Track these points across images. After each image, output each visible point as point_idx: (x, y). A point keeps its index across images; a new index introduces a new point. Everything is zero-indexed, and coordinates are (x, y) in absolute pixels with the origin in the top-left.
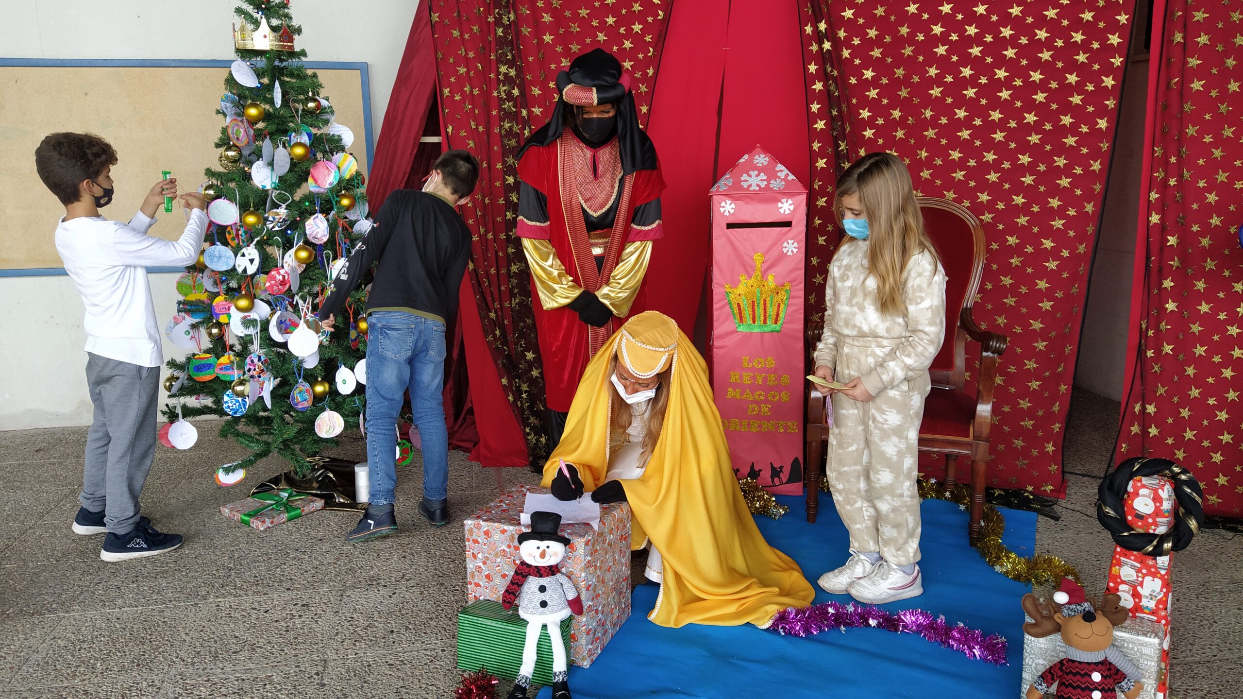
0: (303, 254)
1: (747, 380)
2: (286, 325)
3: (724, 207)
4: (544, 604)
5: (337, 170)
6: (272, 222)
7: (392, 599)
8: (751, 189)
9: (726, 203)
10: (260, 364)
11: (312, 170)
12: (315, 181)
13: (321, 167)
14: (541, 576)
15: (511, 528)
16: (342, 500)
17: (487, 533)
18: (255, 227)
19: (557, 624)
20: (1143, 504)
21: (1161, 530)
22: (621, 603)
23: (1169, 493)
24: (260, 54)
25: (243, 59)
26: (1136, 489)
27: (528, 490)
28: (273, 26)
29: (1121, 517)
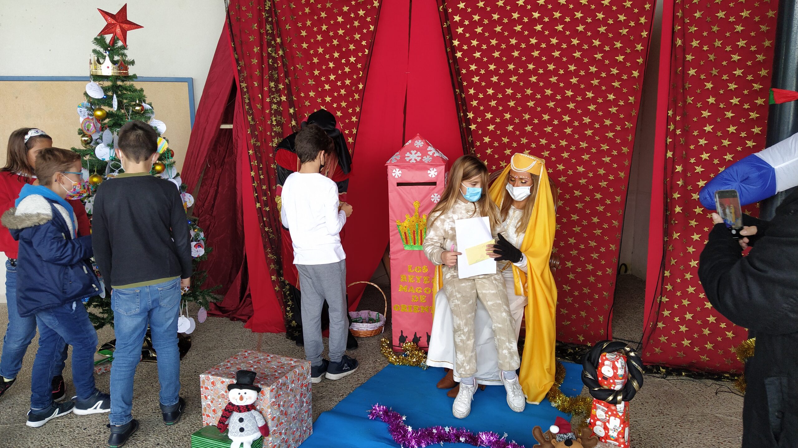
1: (411, 280)
3: (394, 173)
4: (242, 430)
8: (411, 162)
9: (396, 171)
14: (240, 412)
15: (227, 380)
17: (213, 383)
19: (249, 443)
20: (607, 370)
21: (618, 387)
22: (303, 427)
23: (623, 364)
24: (106, 78)
25: (94, 80)
26: (603, 361)
27: (249, 354)
28: (115, 61)
29: (595, 378)
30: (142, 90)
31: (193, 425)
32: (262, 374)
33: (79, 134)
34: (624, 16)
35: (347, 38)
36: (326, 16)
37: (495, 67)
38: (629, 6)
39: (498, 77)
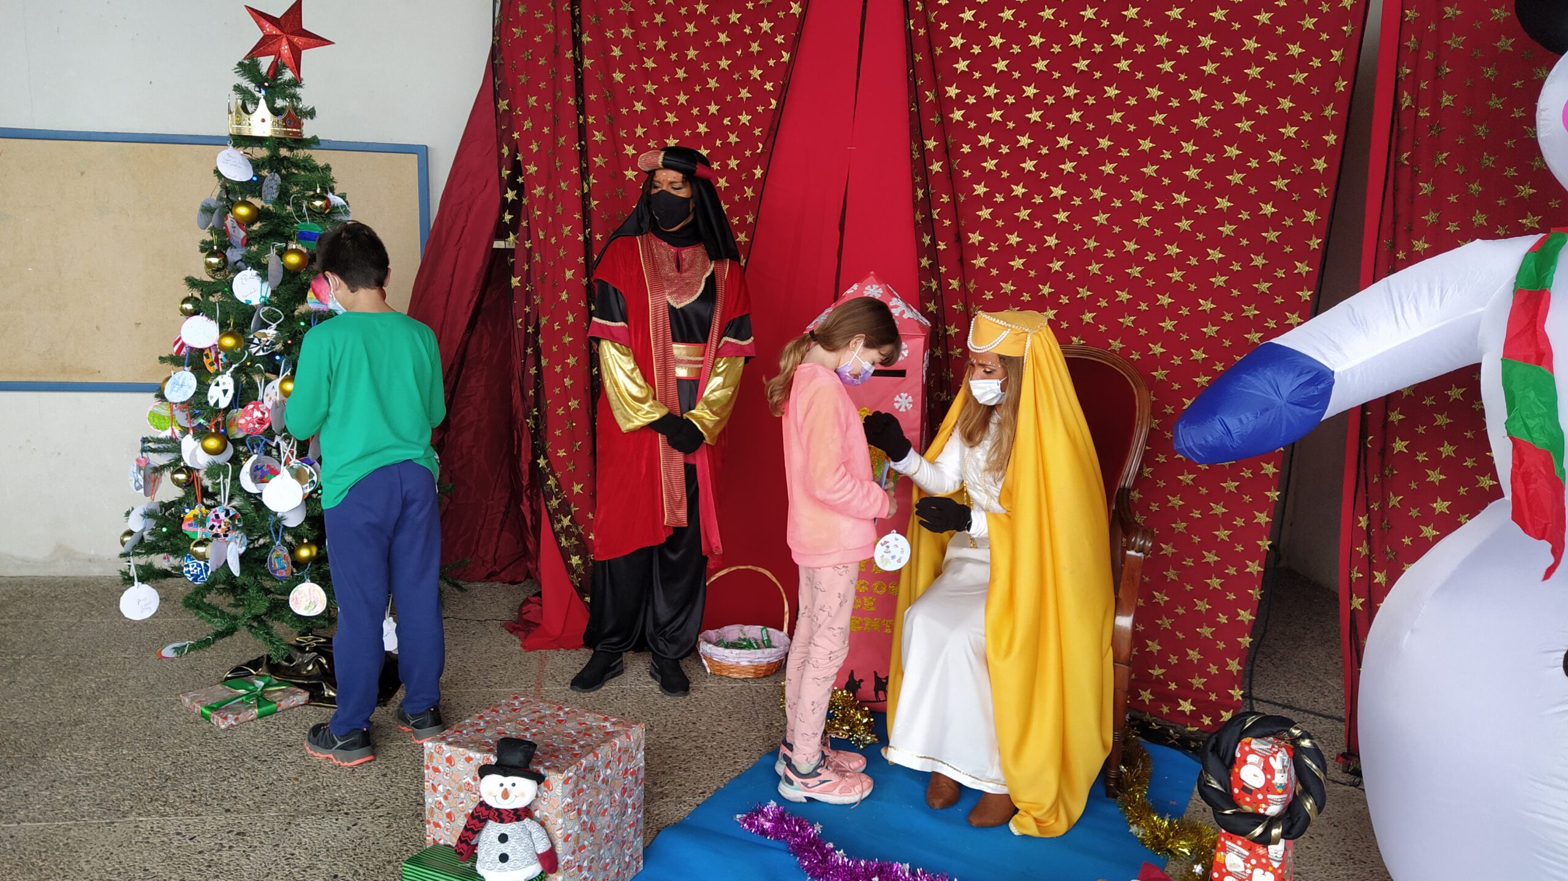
2: (263, 471)
4: (504, 858)
6: (258, 345)
7: (349, 832)
10: (227, 520)
11: (313, 282)
12: (317, 296)
14: (502, 821)
15: (478, 755)
17: (449, 760)
18: (235, 350)
20: (1251, 774)
21: (1273, 810)
22: (624, 855)
23: (1285, 764)
24: (259, 141)
25: (236, 145)
26: (1245, 755)
27: (522, 703)
28: (275, 108)
29: (1225, 789)
30: (328, 168)
31: (405, 841)
32: (547, 745)
33: (202, 250)
34: (1300, 47)
35: (736, 76)
36: (695, 30)
37: (1030, 141)
38: (1311, 27)
39: (1035, 162)
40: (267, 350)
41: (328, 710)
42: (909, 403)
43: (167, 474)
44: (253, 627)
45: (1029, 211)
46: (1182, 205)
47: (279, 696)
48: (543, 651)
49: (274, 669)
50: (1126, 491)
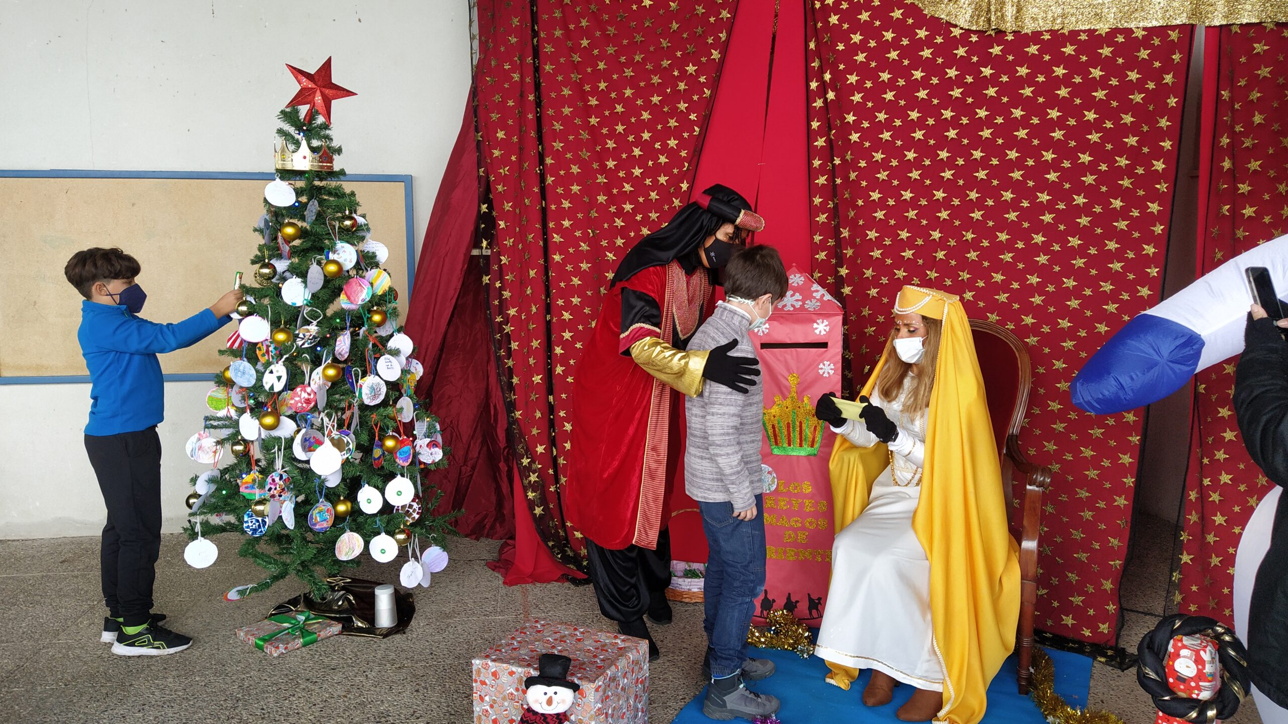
0: (331, 372)
2: (310, 442)
5: (370, 287)
6: (303, 339)
8: (785, 309)
10: (281, 483)
11: (344, 287)
12: (348, 297)
13: (354, 284)
15: (520, 670)
16: (360, 624)
17: (495, 674)
18: (284, 344)
20: (1185, 666)
21: (1205, 695)
24: (300, 174)
25: (282, 178)
26: (1177, 649)
27: (543, 625)
28: (313, 147)
29: (1162, 680)
30: (353, 195)
34: (1137, 73)
35: (666, 109)
36: (632, 74)
37: (915, 155)
38: (1146, 57)
39: (920, 172)
40: (311, 343)
41: (359, 638)
42: (832, 369)
43: (228, 446)
44: (299, 571)
45: (916, 212)
46: (1045, 202)
47: (318, 628)
48: (523, 585)
49: (310, 604)
50: (1015, 437)
